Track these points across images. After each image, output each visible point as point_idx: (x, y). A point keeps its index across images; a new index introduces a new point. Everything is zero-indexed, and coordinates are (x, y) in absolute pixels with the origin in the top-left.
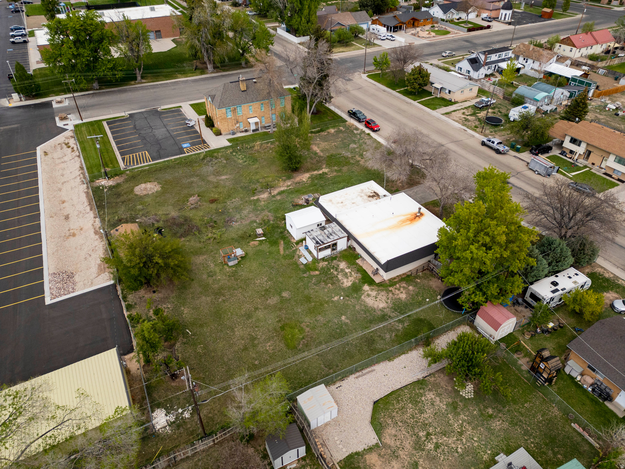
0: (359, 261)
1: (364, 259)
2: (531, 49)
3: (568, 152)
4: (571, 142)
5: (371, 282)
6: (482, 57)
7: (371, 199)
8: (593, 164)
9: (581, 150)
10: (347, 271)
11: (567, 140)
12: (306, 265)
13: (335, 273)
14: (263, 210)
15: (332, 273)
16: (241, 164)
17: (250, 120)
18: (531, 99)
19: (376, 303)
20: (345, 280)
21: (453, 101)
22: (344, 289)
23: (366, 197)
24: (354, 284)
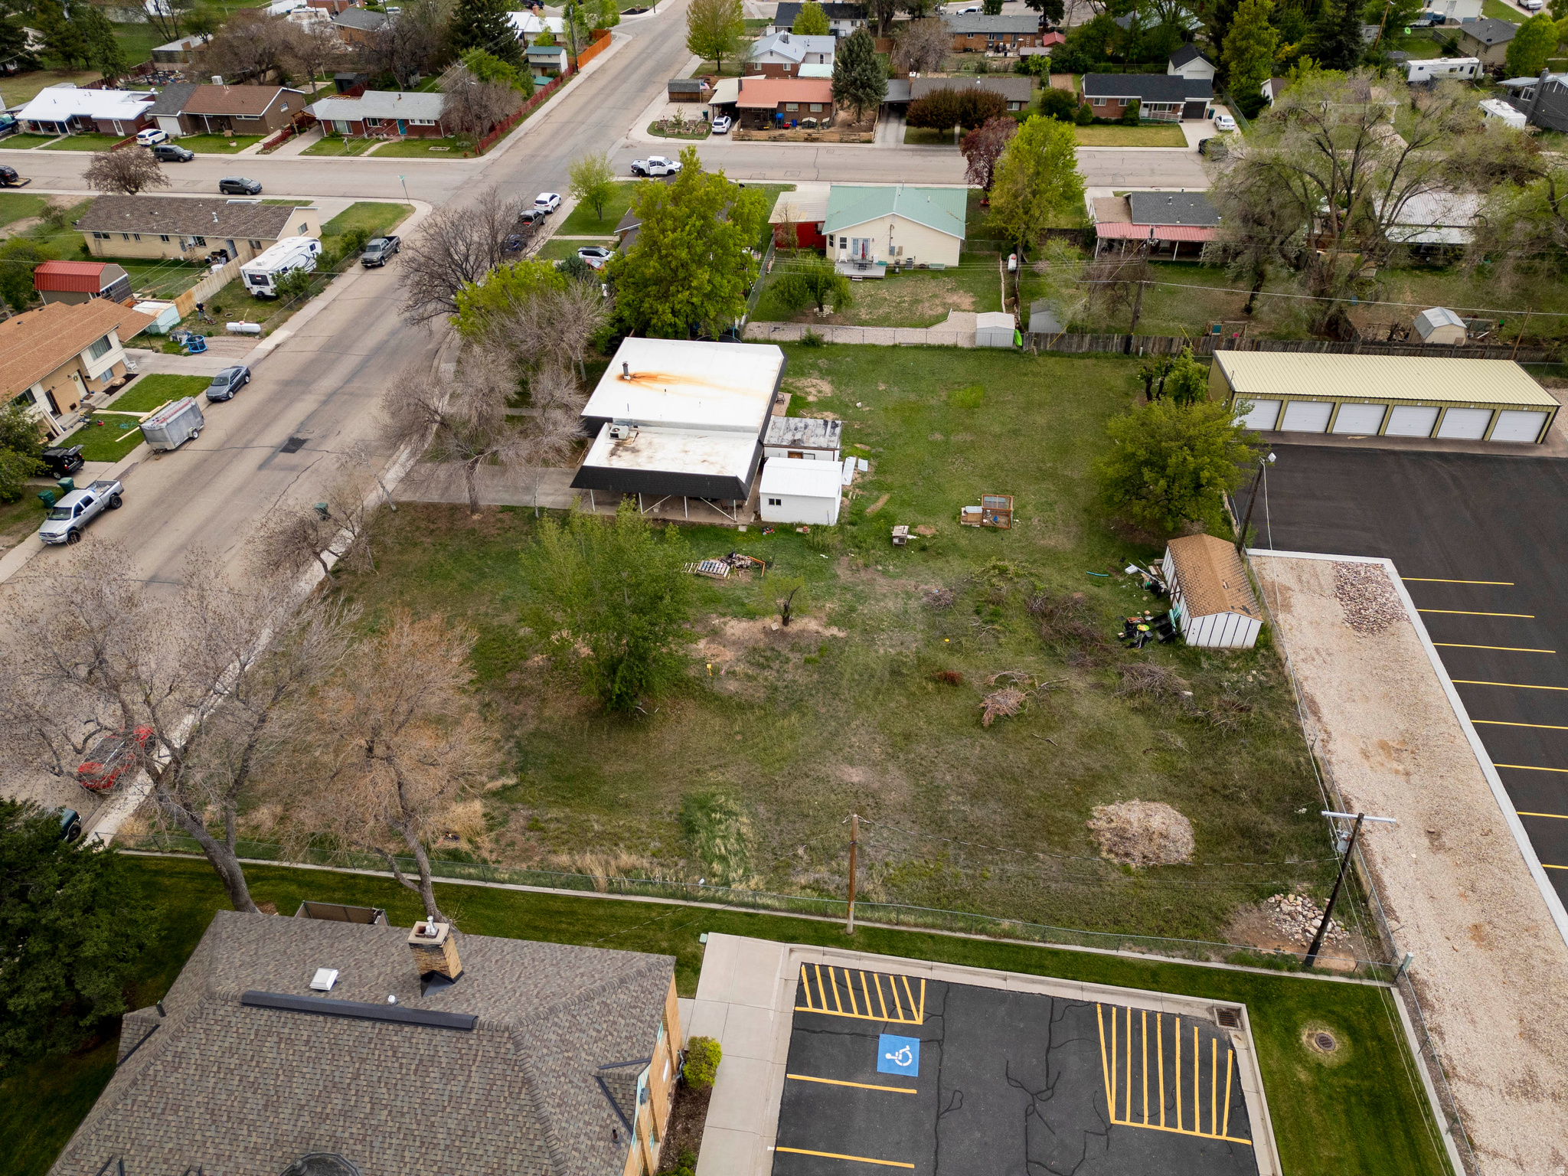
7: (641, 448)
12: (866, 459)
14: (845, 589)
19: (820, 384)
23: (645, 453)
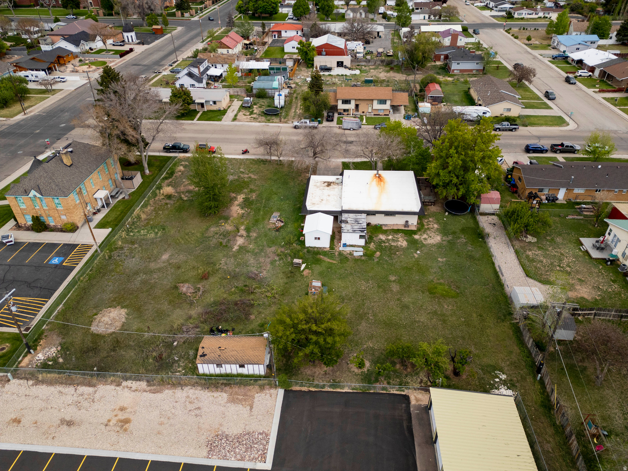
0: (384, 228)
1: (386, 225)
2: (212, 56)
3: (342, 111)
4: (343, 103)
5: (414, 232)
6: (195, 71)
7: (331, 187)
8: (363, 112)
9: (352, 106)
10: (390, 237)
11: (340, 102)
12: (365, 255)
13: (387, 244)
14: (262, 250)
15: (386, 247)
16: (156, 238)
17: (95, 196)
18: (271, 89)
19: (435, 239)
20: (399, 243)
21: (222, 109)
22: (407, 248)
23: (327, 188)
24: (407, 241)
